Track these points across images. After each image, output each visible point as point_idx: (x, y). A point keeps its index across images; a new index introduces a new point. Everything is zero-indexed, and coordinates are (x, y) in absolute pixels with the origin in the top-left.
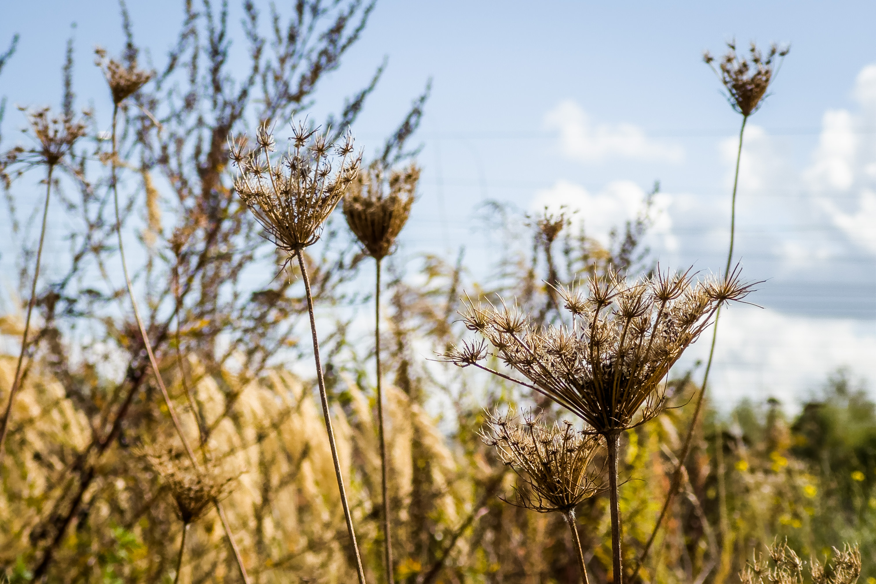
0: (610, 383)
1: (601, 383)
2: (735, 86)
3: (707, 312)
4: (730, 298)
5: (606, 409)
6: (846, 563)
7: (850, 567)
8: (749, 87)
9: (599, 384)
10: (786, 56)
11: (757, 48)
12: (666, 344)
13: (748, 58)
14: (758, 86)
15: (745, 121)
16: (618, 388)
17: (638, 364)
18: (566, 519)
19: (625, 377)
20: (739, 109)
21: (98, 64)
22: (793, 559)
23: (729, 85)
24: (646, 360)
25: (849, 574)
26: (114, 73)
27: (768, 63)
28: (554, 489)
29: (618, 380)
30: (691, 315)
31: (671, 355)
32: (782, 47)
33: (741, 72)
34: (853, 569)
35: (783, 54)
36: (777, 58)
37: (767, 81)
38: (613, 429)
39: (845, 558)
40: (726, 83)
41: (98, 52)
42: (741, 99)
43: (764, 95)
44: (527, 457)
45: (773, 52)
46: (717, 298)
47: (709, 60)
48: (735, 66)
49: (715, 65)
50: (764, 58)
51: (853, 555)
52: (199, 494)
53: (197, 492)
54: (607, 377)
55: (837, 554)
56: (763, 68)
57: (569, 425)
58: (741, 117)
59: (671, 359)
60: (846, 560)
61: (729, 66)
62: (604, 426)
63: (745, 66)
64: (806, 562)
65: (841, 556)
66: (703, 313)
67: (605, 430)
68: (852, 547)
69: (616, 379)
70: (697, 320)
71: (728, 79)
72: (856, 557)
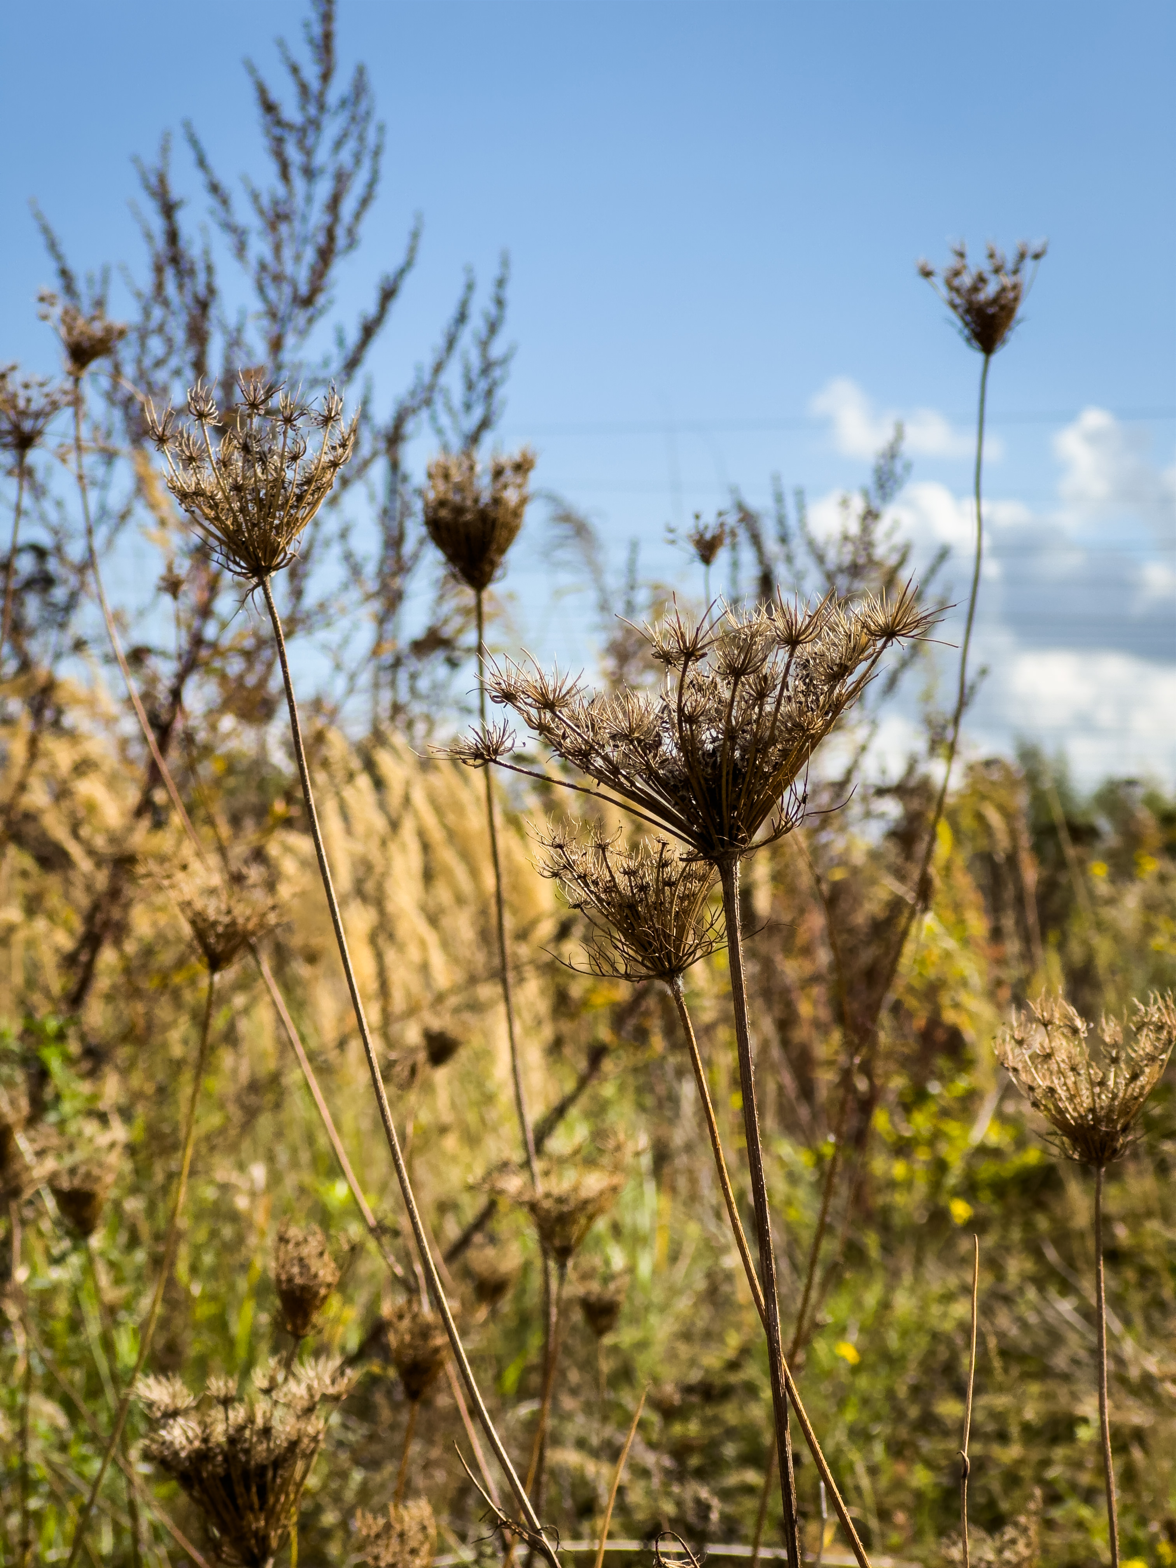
0: (717, 778)
1: (702, 782)
2: (968, 311)
3: (866, 659)
4: (902, 635)
5: (713, 820)
6: (1153, 1023)
7: (1160, 1028)
8: (991, 310)
9: (699, 783)
10: (1043, 261)
11: (999, 252)
12: (801, 713)
13: (986, 267)
14: (1003, 308)
15: (986, 363)
16: (730, 788)
17: (760, 746)
18: (669, 992)
19: (740, 770)
20: (976, 344)
21: (45, 318)
22: (1071, 1020)
23: (961, 310)
24: (773, 741)
25: (1158, 1039)
26: (70, 329)
27: (1016, 272)
28: (647, 946)
29: (728, 774)
30: (840, 665)
31: (812, 732)
32: (1035, 245)
33: (975, 289)
34: (1165, 1033)
35: (1037, 257)
36: (1029, 263)
37: (1016, 299)
38: (727, 852)
39: (1152, 1016)
40: (954, 306)
41: (42, 299)
42: (978, 329)
43: (1013, 323)
44: (603, 896)
45: (1022, 256)
46: (882, 637)
47: (927, 274)
48: (966, 280)
49: (939, 281)
50: (1010, 265)
51: (1164, 1010)
52: (231, 930)
53: (227, 926)
54: (710, 771)
55: (1139, 1010)
56: (1007, 281)
57: (664, 844)
58: (978, 357)
59: (812, 736)
60: (1154, 1019)
61: (956, 282)
62: (713, 847)
63: (981, 280)
64: (1092, 1025)
65: (1146, 1013)
66: (861, 661)
67: (715, 854)
68: (1163, 997)
69: (724, 773)
70: (851, 674)
71: (958, 301)
72: (1169, 1014)
